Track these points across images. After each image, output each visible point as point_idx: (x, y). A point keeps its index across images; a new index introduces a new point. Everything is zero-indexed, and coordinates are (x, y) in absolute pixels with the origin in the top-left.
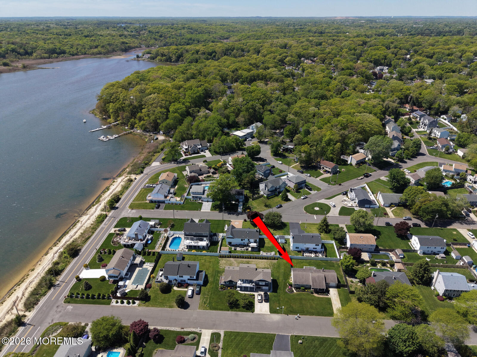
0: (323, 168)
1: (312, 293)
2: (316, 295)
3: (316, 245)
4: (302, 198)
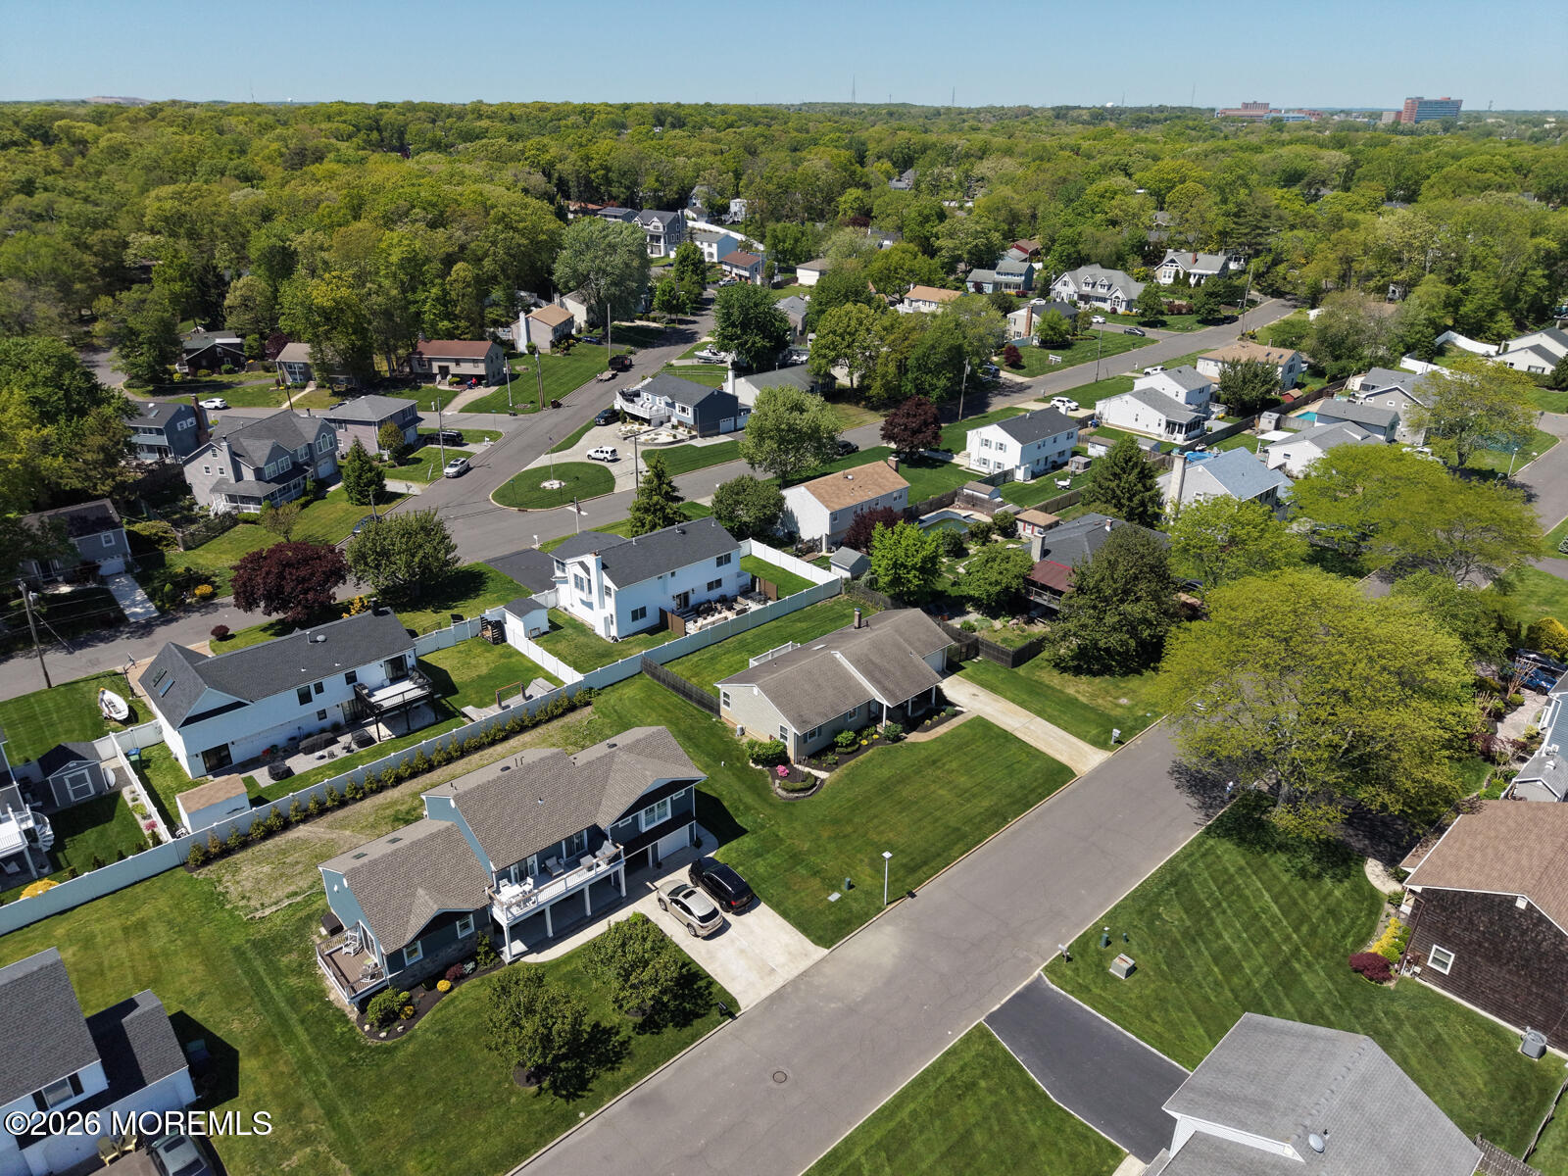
0: (444, 371)
1: (898, 738)
2: (914, 737)
3: (720, 562)
4: (451, 471)
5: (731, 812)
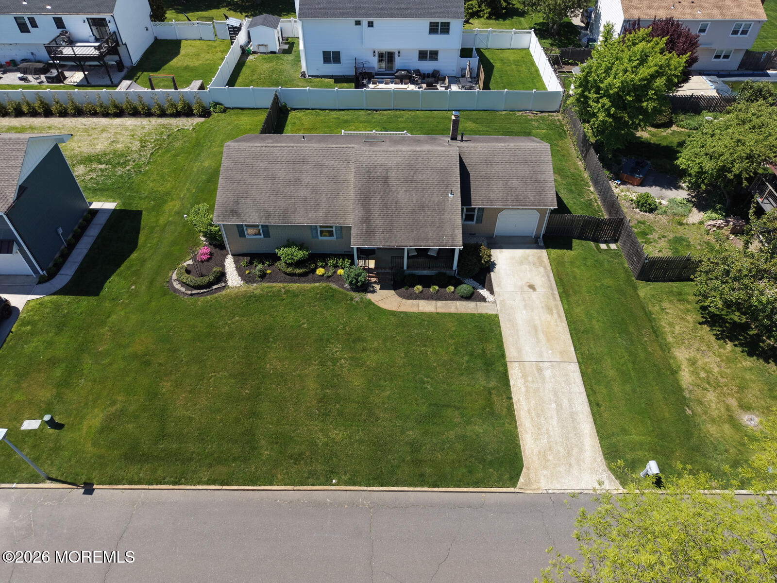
1: (365, 288)
3: (434, 29)
5: (122, 268)
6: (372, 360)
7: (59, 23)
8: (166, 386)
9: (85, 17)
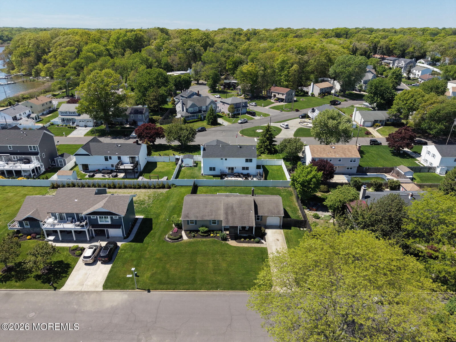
0: (275, 96)
1: (226, 240)
2: (233, 243)
3: (247, 161)
4: (240, 121)
5: (149, 235)
6: (229, 259)
7: (119, 158)
8: (168, 266)
9: (128, 156)
